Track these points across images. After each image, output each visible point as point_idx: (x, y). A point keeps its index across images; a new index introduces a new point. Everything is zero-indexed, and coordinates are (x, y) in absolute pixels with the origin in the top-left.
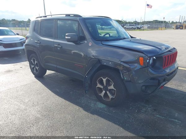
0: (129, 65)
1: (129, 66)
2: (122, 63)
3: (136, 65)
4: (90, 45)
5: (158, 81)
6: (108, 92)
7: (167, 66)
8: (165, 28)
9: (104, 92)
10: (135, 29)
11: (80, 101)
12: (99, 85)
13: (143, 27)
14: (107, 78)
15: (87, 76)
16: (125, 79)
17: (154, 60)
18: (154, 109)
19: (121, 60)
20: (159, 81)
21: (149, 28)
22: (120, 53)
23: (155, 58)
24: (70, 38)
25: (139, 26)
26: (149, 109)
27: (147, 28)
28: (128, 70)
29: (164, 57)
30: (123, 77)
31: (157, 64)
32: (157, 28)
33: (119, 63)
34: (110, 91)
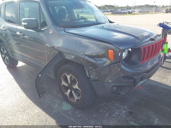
0: (95, 60)
1: (95, 62)
2: (86, 58)
3: (104, 59)
4: (51, 33)
5: (133, 80)
6: (73, 92)
7: (147, 59)
8: (156, 12)
9: (69, 91)
10: (126, 13)
11: (44, 100)
12: (64, 83)
13: (134, 11)
14: (71, 75)
15: (40, 75)
16: (92, 77)
17: (129, 52)
18: (129, 112)
19: (85, 54)
20: (135, 80)
21: (140, 12)
22: (85, 44)
23: (130, 49)
24: (26, 24)
25: (130, 11)
26: (123, 112)
27: (138, 12)
28: (95, 66)
29: (143, 49)
30: (89, 75)
31: (134, 58)
32: (148, 12)
33: (83, 57)
34: (76, 90)
